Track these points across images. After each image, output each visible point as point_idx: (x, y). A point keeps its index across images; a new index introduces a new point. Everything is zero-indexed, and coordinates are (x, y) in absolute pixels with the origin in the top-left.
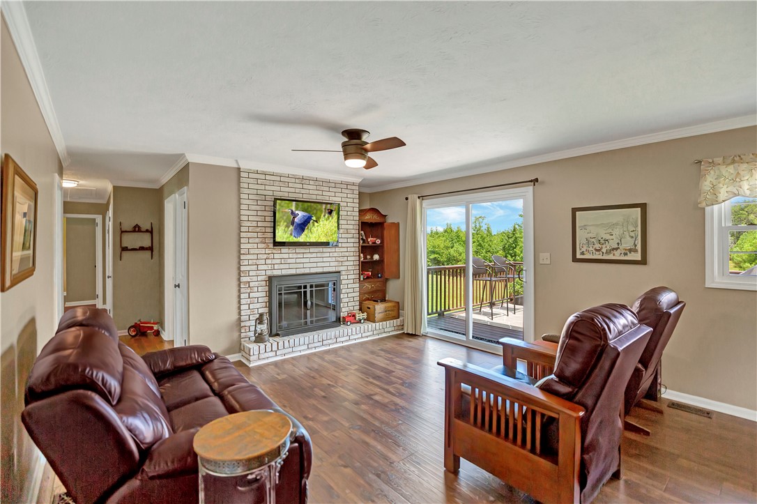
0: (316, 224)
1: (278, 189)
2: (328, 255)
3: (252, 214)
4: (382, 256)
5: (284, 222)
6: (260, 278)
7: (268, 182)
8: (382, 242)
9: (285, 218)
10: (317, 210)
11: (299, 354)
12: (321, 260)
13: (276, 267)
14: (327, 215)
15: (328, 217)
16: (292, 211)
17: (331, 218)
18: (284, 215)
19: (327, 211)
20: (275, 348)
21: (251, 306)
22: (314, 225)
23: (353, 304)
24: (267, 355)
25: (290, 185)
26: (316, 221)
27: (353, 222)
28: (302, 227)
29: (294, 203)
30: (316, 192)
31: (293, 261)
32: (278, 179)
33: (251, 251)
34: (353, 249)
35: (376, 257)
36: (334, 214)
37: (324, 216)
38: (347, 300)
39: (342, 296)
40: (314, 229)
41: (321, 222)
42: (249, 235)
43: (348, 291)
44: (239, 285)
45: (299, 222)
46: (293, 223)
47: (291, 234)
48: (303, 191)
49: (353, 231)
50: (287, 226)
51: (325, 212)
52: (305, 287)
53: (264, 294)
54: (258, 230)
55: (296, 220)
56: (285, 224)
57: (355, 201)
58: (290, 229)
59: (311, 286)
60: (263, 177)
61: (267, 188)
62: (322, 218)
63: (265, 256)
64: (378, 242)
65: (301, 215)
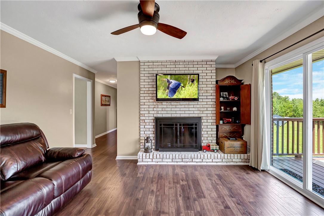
0: (183, 89)
1: (161, 69)
2: (192, 106)
3: (146, 84)
4: (239, 109)
5: (163, 87)
6: (150, 118)
7: (155, 67)
8: (239, 99)
9: (163, 84)
10: (184, 80)
12: (188, 109)
13: (159, 112)
14: (190, 83)
15: (191, 84)
16: (168, 80)
17: (193, 85)
18: (163, 83)
19: (191, 80)
20: (151, 157)
21: (146, 133)
22: (182, 89)
23: (211, 138)
25: (168, 66)
26: (184, 87)
27: (211, 86)
28: (174, 90)
29: (169, 76)
30: (184, 69)
31: (170, 109)
32: (160, 64)
33: (146, 104)
34: (212, 103)
35: (235, 109)
36: (195, 82)
37: (189, 83)
38: (207, 136)
39: (203, 133)
40: (182, 92)
41: (187, 88)
42: (145, 95)
43: (207, 130)
44: (140, 121)
45: (173, 87)
46: (168, 88)
47: (167, 95)
48: (176, 69)
49: (212, 92)
50: (165, 90)
51: (189, 81)
52: (176, 125)
53: (152, 127)
54: (149, 92)
55: (171, 86)
56: (163, 88)
57: (213, 71)
58: (166, 91)
59: (180, 125)
60: (152, 64)
61: (154, 69)
62: (187, 85)
63: (153, 106)
64: (236, 98)
65: (173, 82)
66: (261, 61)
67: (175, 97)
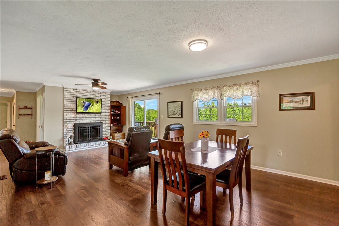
0: (92, 106)
1: (78, 94)
2: (97, 117)
3: (69, 102)
4: (120, 118)
5: (80, 106)
6: (71, 124)
7: (74, 92)
8: (121, 112)
10: (93, 101)
11: (84, 149)
12: (95, 118)
13: (77, 120)
14: (96, 103)
15: (97, 104)
16: (84, 102)
18: (80, 103)
20: (75, 147)
21: (68, 133)
23: (108, 134)
24: (72, 149)
25: (83, 93)
26: (92, 105)
27: (108, 106)
28: (87, 107)
29: (84, 99)
30: (93, 95)
31: (84, 118)
32: (78, 91)
33: (68, 115)
34: (108, 115)
35: (118, 118)
36: (99, 102)
38: (105, 132)
39: (103, 131)
40: (92, 108)
41: (94, 106)
42: (67, 110)
43: (105, 129)
44: (63, 126)
46: (84, 106)
47: (83, 110)
48: (88, 95)
49: (108, 109)
50: (82, 107)
52: (88, 127)
53: (73, 129)
54: (70, 108)
55: (85, 105)
57: (109, 98)
59: (91, 127)
60: (73, 90)
61: (74, 94)
62: (94, 104)
63: (73, 117)
64: (119, 112)
65: (87, 103)
66: (131, 97)
67: (87, 111)
